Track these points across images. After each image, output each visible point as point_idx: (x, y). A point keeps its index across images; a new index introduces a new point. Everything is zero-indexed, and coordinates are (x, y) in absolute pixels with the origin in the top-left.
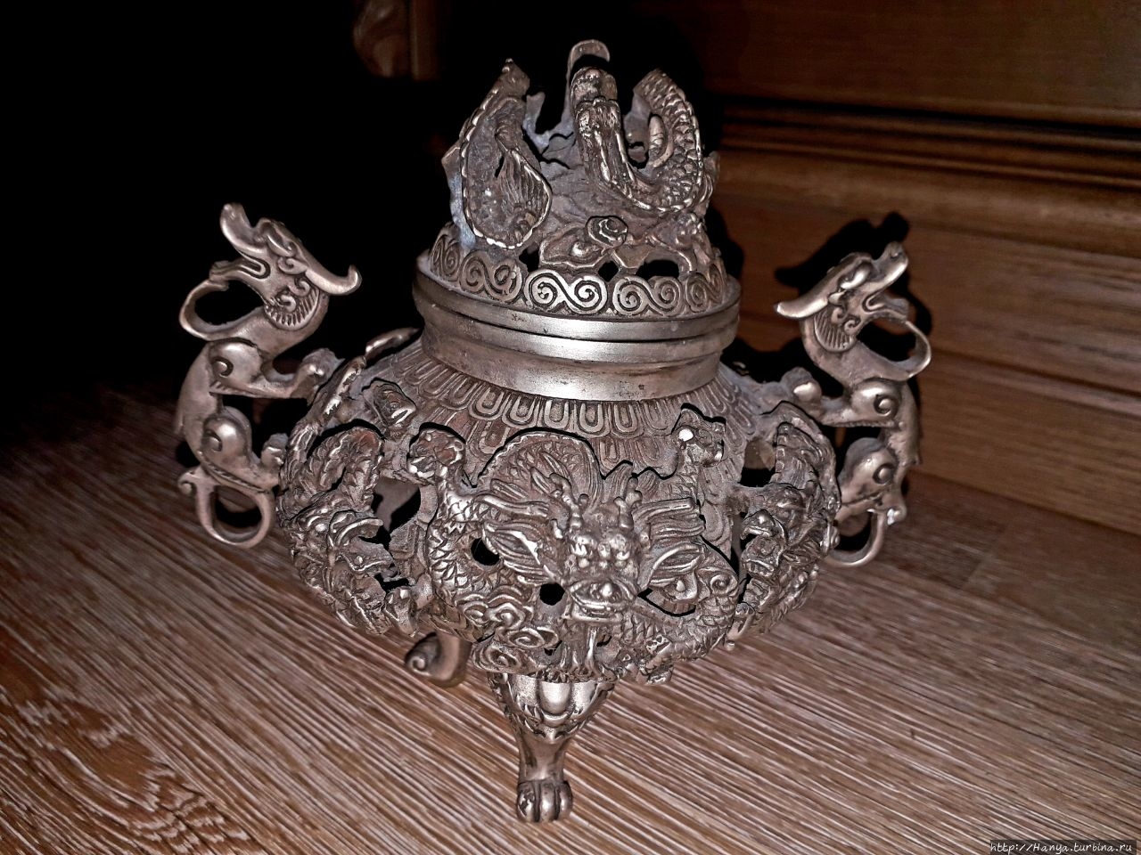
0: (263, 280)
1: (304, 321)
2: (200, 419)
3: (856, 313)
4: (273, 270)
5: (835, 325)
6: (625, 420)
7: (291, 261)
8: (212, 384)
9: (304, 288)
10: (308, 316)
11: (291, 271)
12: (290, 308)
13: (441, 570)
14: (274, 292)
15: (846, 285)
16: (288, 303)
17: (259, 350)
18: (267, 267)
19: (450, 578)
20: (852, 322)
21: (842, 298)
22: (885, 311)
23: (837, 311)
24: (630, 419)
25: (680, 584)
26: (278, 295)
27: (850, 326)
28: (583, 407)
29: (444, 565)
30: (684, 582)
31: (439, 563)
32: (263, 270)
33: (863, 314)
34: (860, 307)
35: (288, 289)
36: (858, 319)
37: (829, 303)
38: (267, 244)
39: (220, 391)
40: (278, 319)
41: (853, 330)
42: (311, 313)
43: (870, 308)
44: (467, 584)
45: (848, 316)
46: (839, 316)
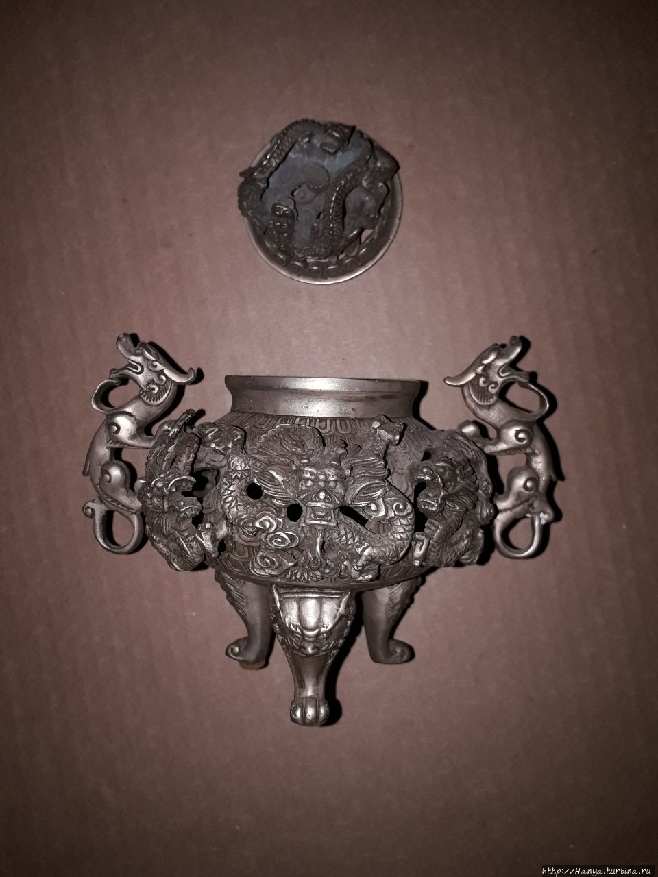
0: (139, 375)
1: (162, 400)
2: (99, 465)
3: (495, 380)
4: (145, 369)
5: (483, 388)
6: (344, 427)
7: (155, 363)
8: (108, 442)
9: (162, 380)
10: (165, 397)
11: (156, 369)
12: (155, 392)
13: (228, 502)
14: (145, 383)
15: (486, 362)
16: (154, 389)
17: (136, 419)
18: (142, 367)
19: (234, 507)
20: (493, 385)
21: (483, 370)
22: (512, 377)
23: (482, 379)
24: (347, 427)
25: (373, 507)
26: (148, 385)
27: (492, 388)
28: (318, 420)
29: (230, 499)
30: (377, 505)
31: (227, 498)
32: (140, 369)
33: (500, 380)
34: (497, 376)
35: (154, 381)
36: (496, 383)
37: (477, 374)
38: (142, 355)
39: (112, 445)
40: (147, 399)
41: (494, 391)
42: (166, 394)
43: (502, 375)
44: (243, 510)
45: (489, 381)
46: (484, 382)
